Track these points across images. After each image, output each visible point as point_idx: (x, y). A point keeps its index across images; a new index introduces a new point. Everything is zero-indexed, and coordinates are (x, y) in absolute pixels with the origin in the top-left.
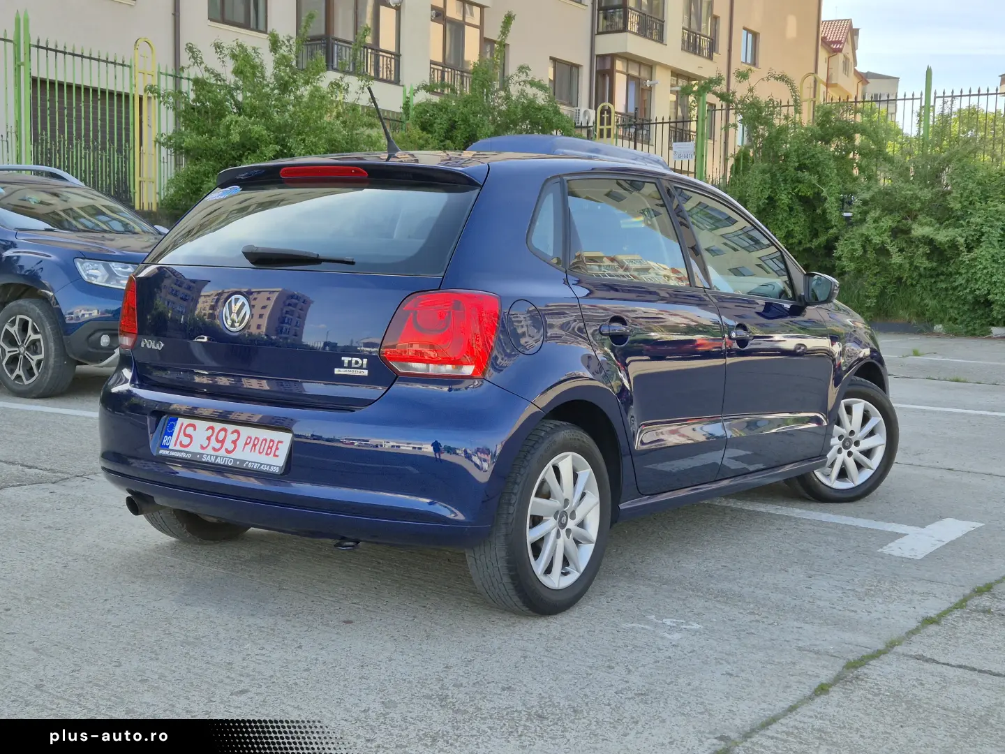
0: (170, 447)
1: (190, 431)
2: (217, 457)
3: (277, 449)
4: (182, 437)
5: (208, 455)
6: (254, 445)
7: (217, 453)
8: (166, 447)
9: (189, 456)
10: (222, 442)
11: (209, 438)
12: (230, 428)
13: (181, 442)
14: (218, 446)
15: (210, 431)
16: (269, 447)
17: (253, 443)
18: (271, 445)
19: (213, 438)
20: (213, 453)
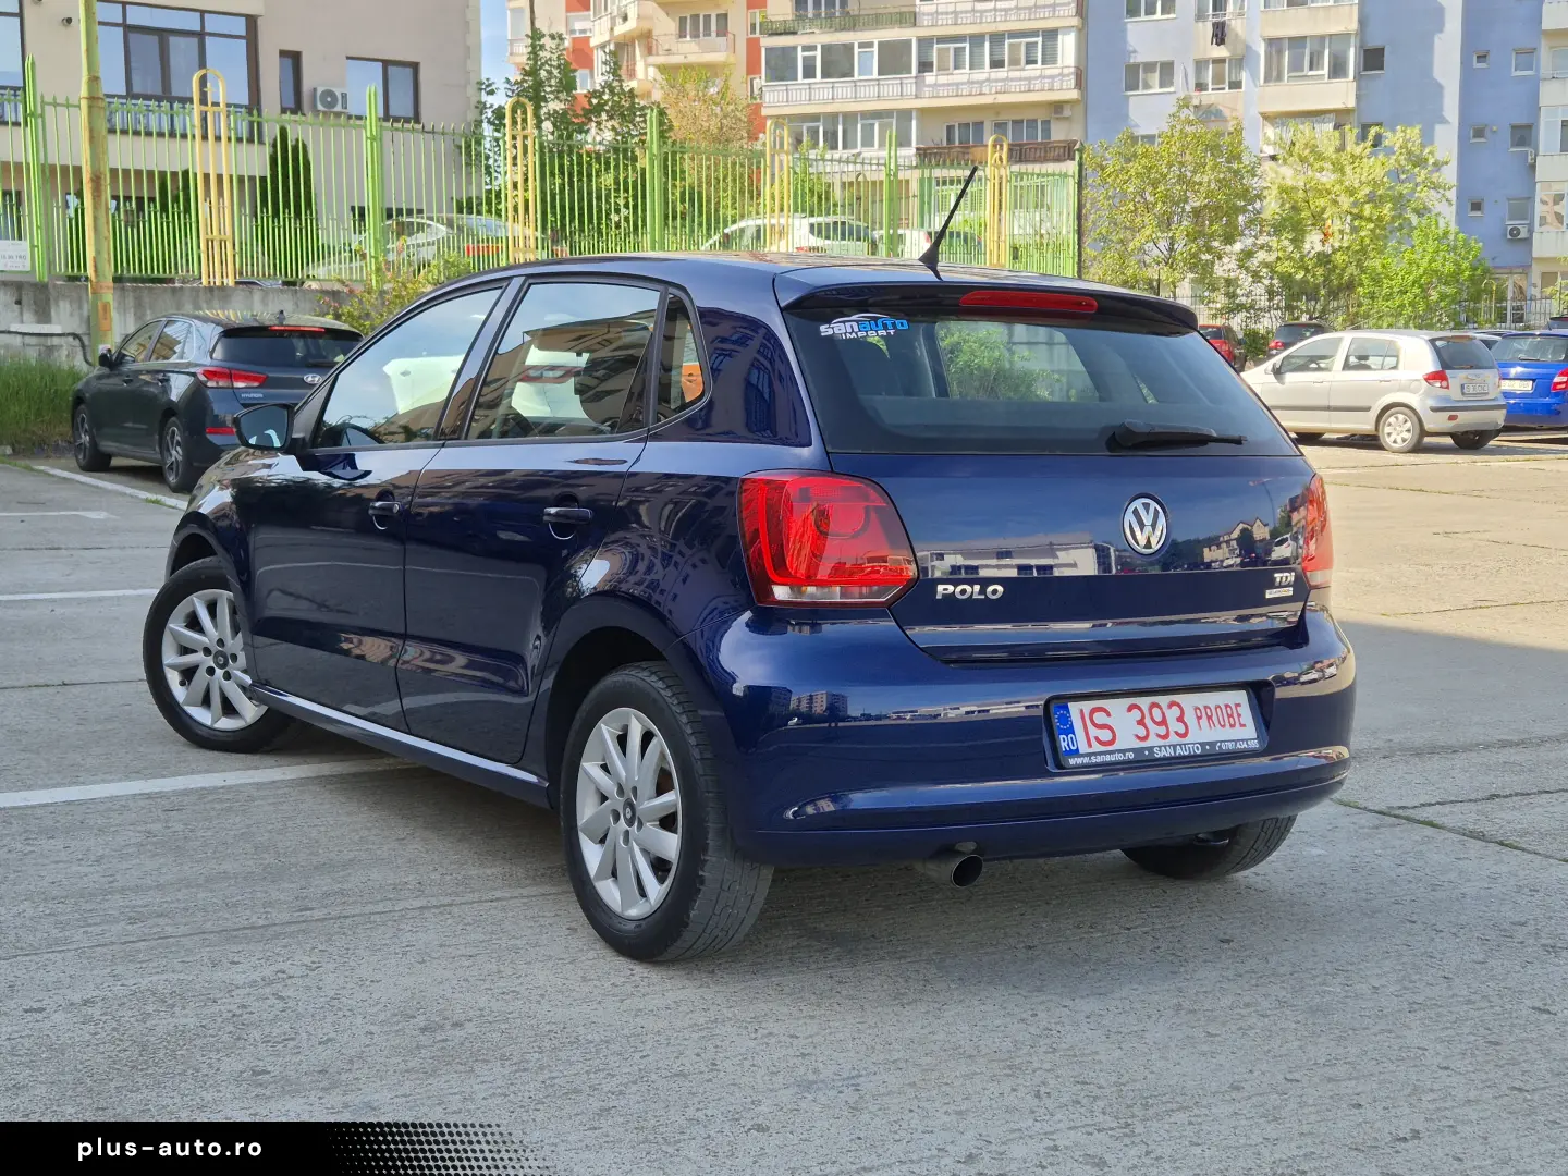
0: (1081, 752)
1: (1100, 718)
2: (1174, 746)
3: (1239, 716)
4: (1093, 731)
5: (1160, 747)
6: (1210, 718)
7: (1167, 742)
8: (1076, 753)
9: (1131, 756)
10: (1164, 722)
11: (1141, 722)
12: (1163, 700)
13: (1097, 739)
14: (1162, 730)
15: (1136, 711)
16: (1230, 716)
17: (1204, 714)
18: (1229, 712)
19: (1148, 720)
20: (1161, 742)
